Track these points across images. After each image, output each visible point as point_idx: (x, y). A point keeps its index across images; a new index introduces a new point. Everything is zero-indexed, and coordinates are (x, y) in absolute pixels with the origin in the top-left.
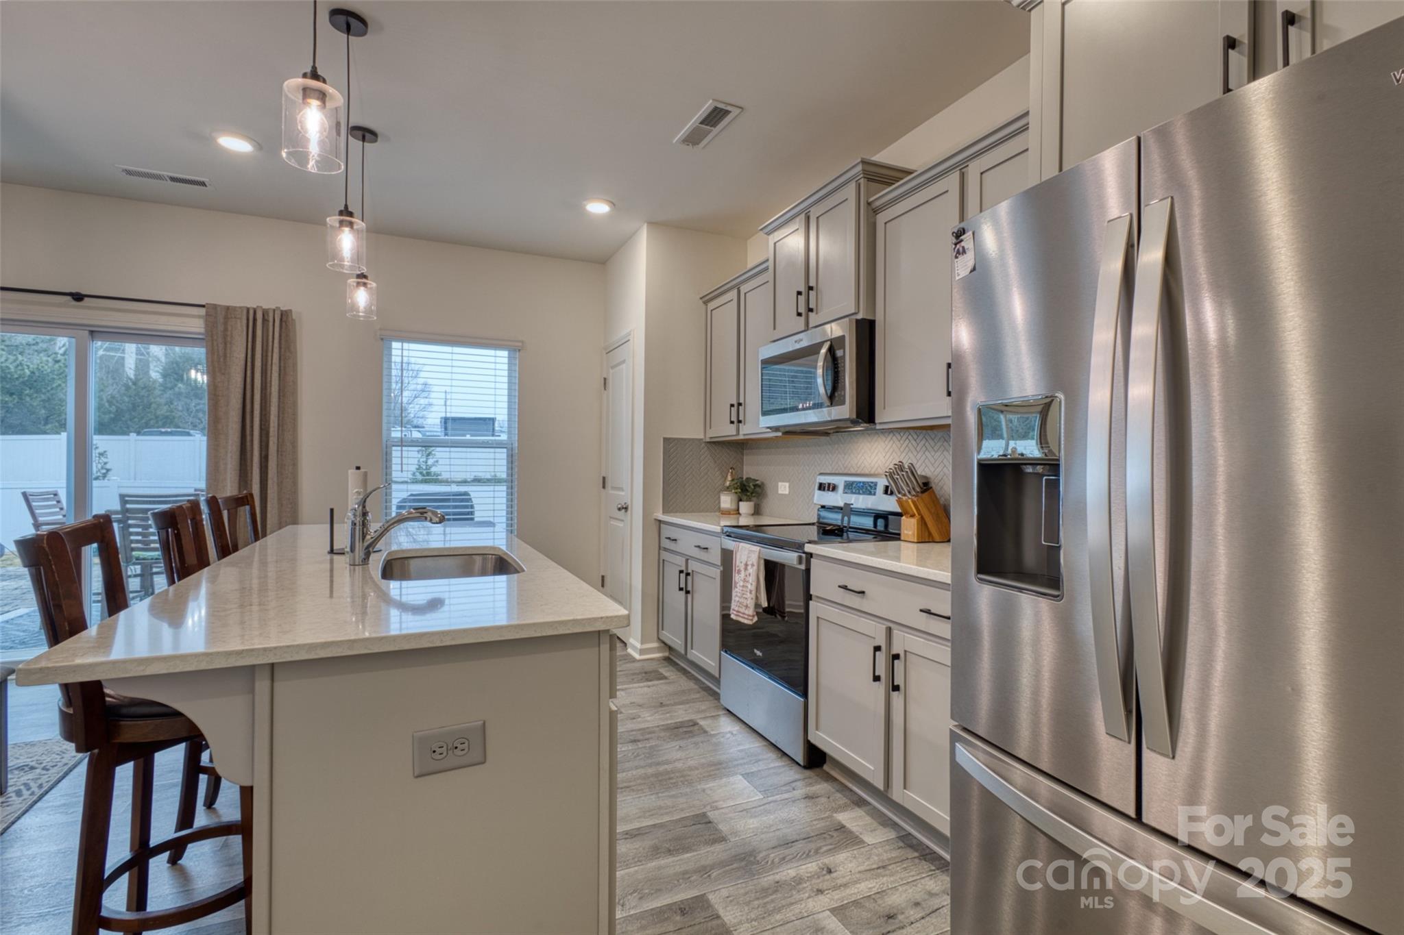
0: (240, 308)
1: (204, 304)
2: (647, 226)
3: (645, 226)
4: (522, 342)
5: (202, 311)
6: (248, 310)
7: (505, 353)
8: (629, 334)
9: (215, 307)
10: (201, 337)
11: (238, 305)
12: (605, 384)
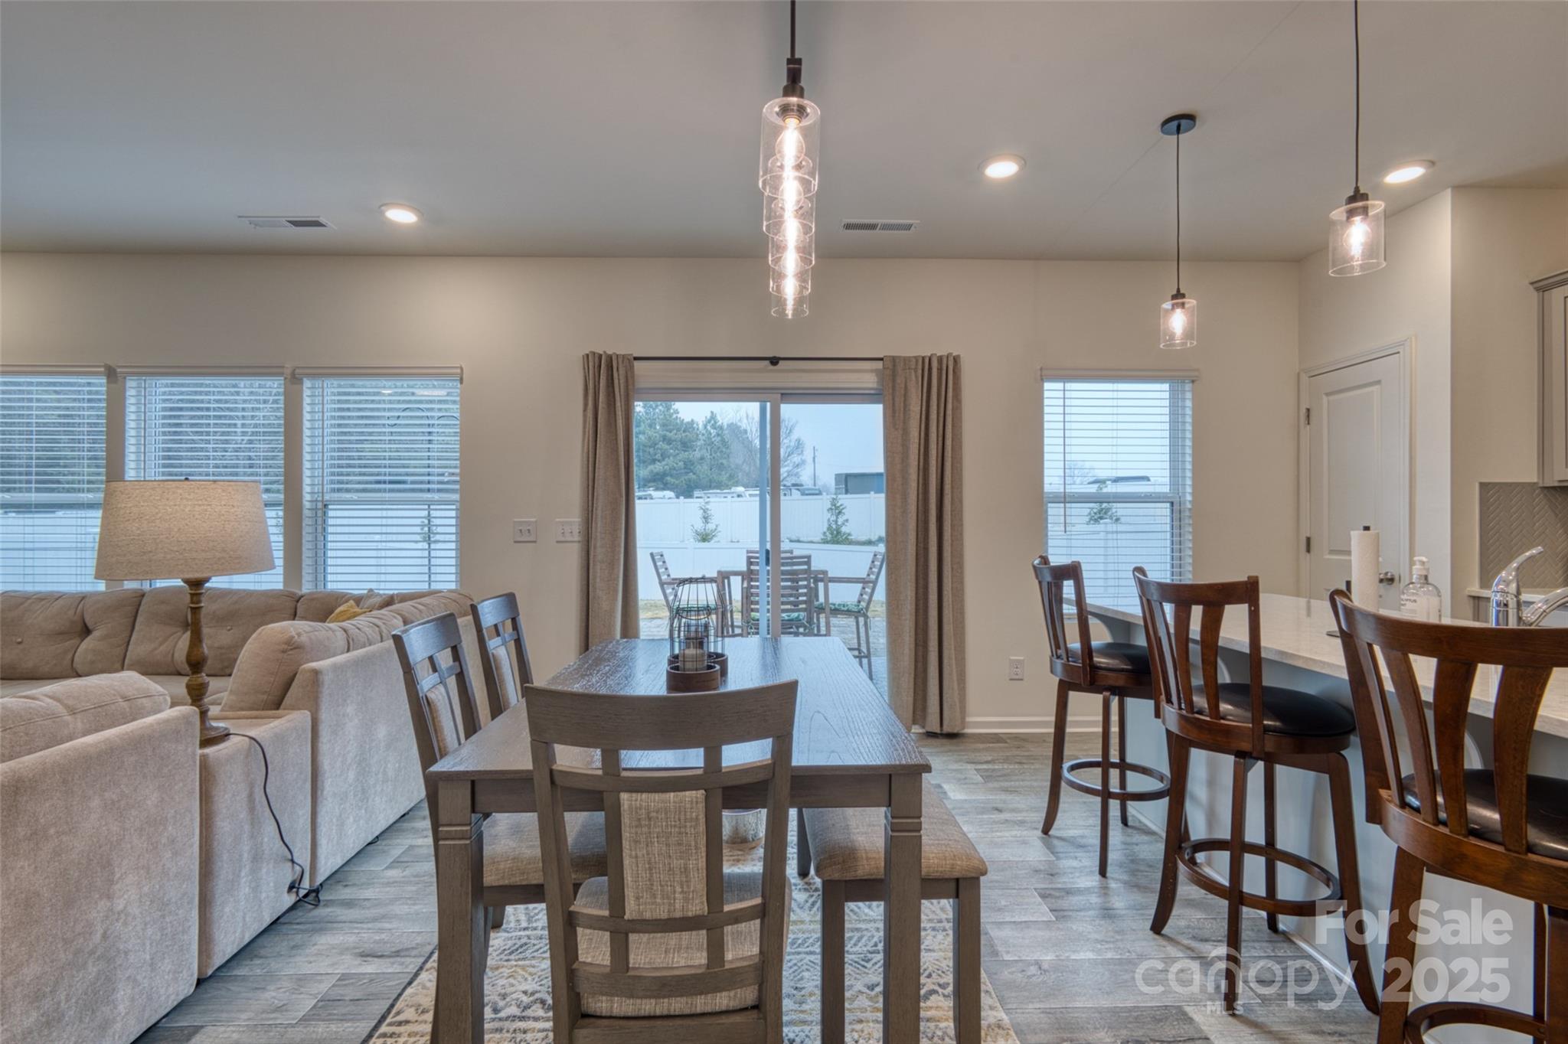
0: (915, 357)
1: (882, 356)
2: (1452, 191)
3: (1449, 191)
4: (1197, 370)
5: (879, 365)
6: (923, 358)
7: (1166, 386)
8: (1402, 344)
9: (894, 359)
10: (872, 392)
11: (911, 355)
12: (1308, 416)
